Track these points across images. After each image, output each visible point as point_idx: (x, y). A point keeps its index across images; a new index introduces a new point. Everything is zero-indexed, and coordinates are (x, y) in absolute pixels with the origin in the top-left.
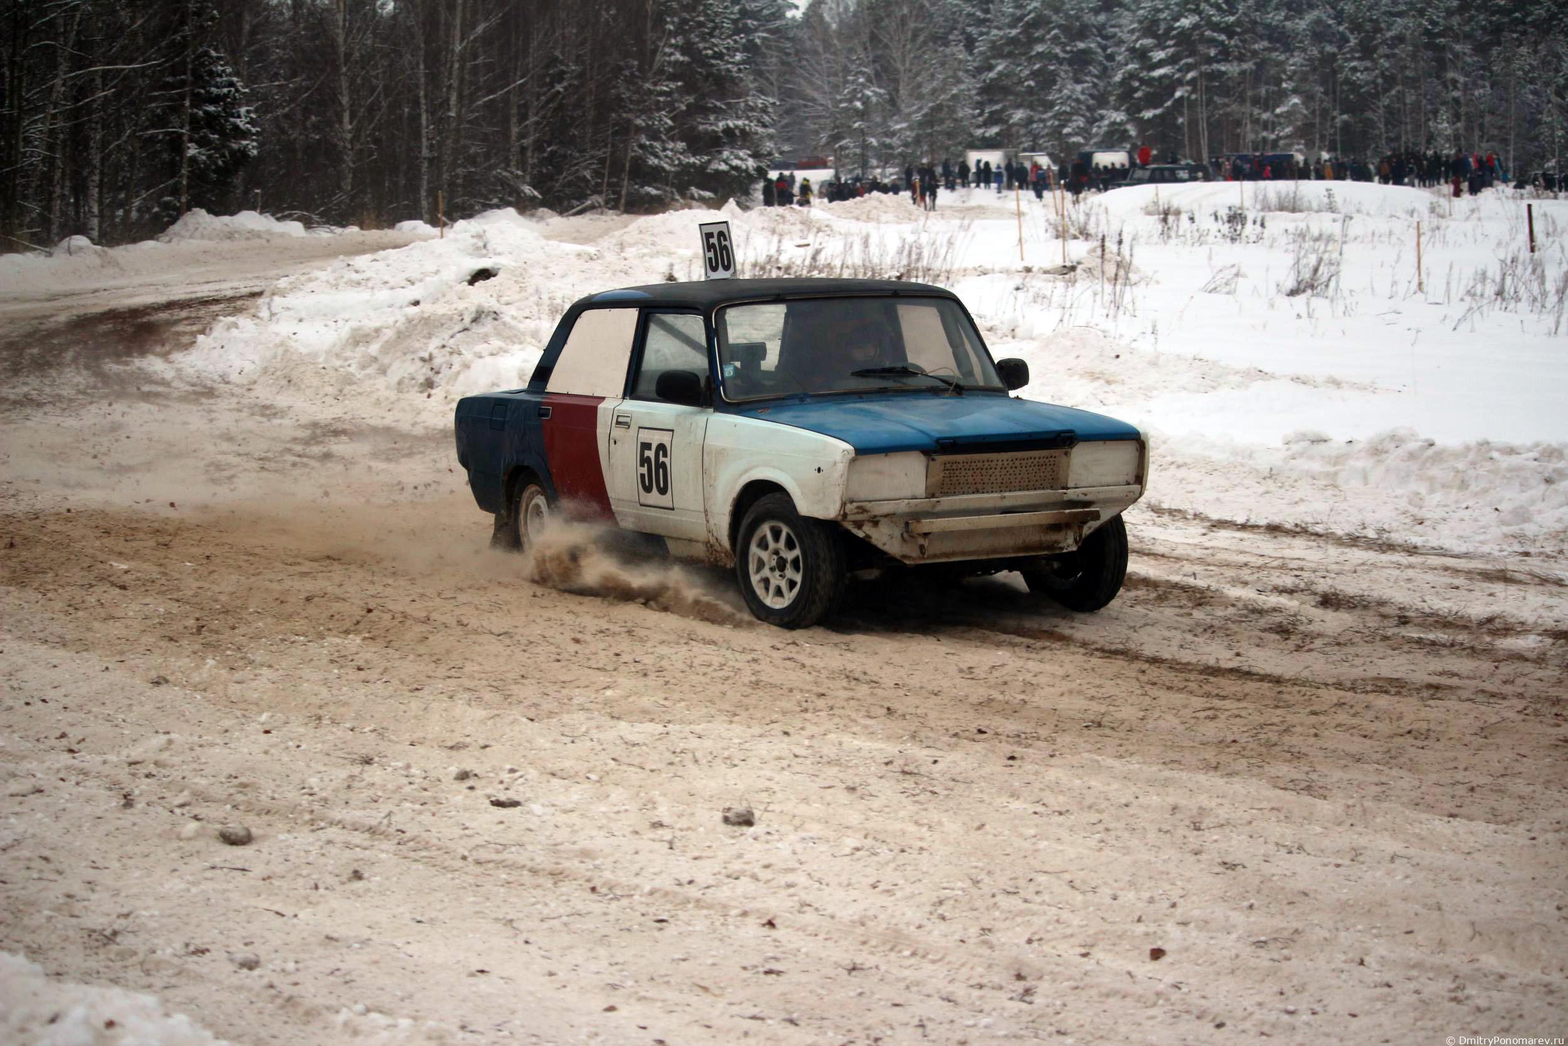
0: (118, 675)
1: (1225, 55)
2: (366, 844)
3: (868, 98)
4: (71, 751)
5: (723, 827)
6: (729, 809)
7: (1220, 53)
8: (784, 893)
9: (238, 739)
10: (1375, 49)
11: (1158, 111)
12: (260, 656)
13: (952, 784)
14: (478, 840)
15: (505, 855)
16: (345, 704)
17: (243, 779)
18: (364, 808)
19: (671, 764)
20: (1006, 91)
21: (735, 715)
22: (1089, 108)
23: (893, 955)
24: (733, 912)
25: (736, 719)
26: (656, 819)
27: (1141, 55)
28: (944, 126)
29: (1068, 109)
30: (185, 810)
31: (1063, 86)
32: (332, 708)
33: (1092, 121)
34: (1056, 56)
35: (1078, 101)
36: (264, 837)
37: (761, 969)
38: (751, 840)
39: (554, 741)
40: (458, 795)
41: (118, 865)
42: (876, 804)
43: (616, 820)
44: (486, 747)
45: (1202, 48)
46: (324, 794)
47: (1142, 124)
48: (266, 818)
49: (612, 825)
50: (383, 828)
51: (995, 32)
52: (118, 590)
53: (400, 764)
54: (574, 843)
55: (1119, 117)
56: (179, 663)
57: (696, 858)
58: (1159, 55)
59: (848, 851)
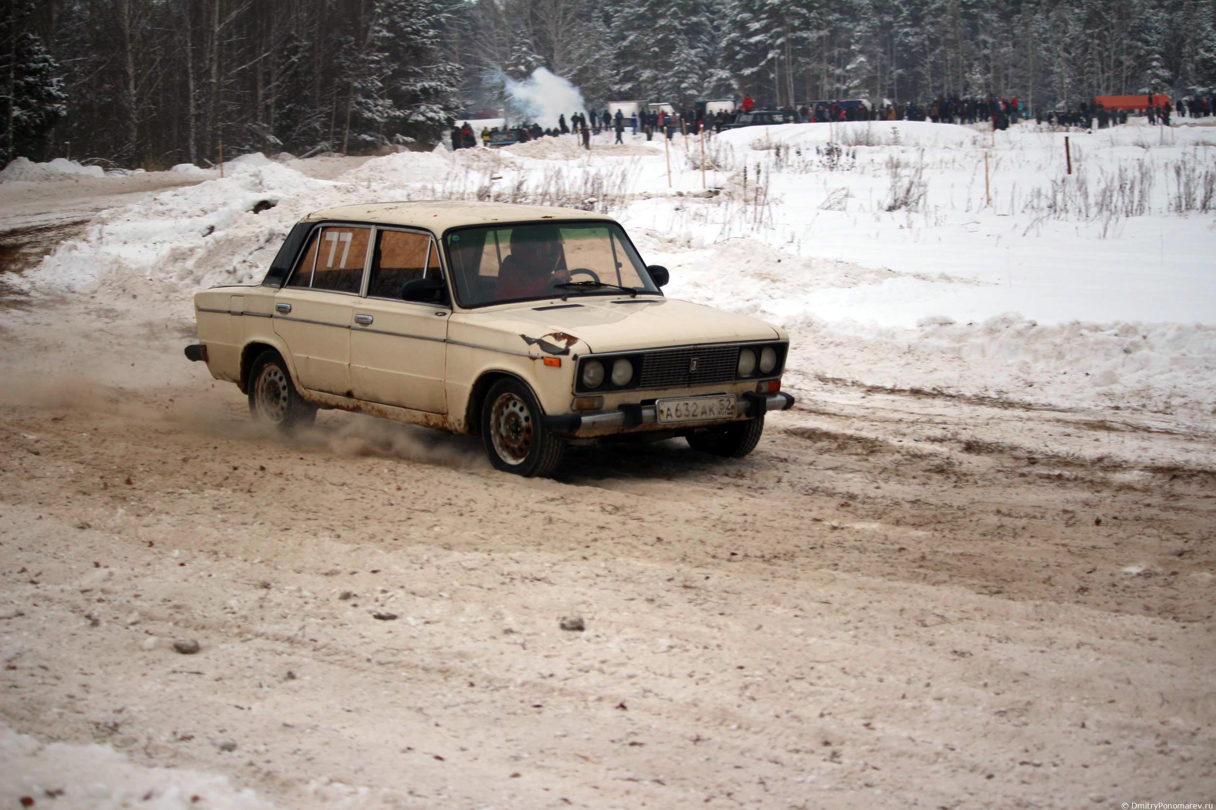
0: (49, 523)
1: (807, 24)
2: (289, 650)
3: (530, 62)
4: (33, 582)
5: (561, 633)
6: (564, 618)
7: (802, 23)
8: (627, 683)
9: (160, 570)
10: (923, 17)
11: (755, 69)
12: (157, 505)
13: (725, 595)
14: (374, 647)
15: (400, 657)
16: (234, 542)
17: (175, 602)
18: (277, 623)
19: (503, 583)
20: (636, 55)
21: (540, 544)
22: (701, 68)
23: (723, 729)
24: (591, 698)
25: (541, 547)
26: (507, 627)
27: (741, 26)
28: (589, 84)
29: (685, 69)
30: (138, 626)
31: (681, 51)
32: (225, 545)
33: (703, 78)
34: (675, 28)
35: (692, 62)
36: (209, 647)
37: (627, 742)
38: (585, 642)
39: (407, 568)
40: (347, 611)
41: (101, 672)
42: (672, 611)
43: (475, 629)
44: (354, 573)
45: (788, 20)
46: (244, 613)
47: (742, 79)
48: (203, 632)
49: (473, 632)
50: (299, 638)
51: (627, 10)
52: (34, 456)
53: (293, 588)
54: (450, 647)
55: (724, 74)
56: (96, 512)
57: (547, 657)
58: (755, 26)
59: (664, 648)
